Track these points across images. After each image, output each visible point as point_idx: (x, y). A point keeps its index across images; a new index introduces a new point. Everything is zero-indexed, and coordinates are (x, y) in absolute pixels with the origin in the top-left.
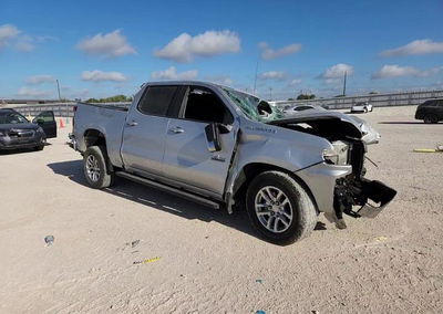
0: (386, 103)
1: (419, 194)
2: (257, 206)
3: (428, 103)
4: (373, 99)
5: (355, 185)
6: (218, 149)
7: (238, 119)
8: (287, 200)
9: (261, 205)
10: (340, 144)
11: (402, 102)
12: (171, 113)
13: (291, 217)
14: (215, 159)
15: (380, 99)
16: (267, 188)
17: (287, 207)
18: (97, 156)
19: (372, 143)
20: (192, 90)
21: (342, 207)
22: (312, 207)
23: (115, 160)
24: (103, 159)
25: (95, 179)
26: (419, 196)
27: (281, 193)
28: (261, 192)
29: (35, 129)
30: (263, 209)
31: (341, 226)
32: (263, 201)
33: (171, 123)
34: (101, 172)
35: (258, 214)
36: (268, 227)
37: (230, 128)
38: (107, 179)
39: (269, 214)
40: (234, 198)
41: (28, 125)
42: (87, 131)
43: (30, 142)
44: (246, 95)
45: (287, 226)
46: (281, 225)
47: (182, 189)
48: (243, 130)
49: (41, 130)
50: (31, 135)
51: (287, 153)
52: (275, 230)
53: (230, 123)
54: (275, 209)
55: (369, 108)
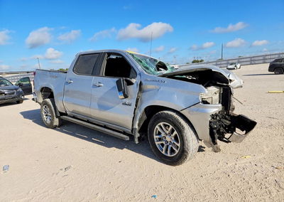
0: (249, 63)
1: (274, 122)
2: (155, 137)
3: (276, 61)
4: (240, 60)
5: (226, 119)
6: (126, 96)
7: (140, 74)
8: (175, 133)
9: (158, 137)
10: (213, 89)
11: (259, 62)
12: (95, 72)
13: (179, 145)
14: (125, 104)
15: (245, 60)
16: (161, 124)
17: (176, 137)
18: (49, 106)
19: (237, 87)
20: (109, 56)
21: (216, 136)
22: (194, 137)
23: (60, 108)
24: (53, 108)
25: (48, 122)
26: (274, 123)
27: (171, 127)
28: (157, 127)
29: (16, 89)
30: (160, 139)
31: (217, 150)
32: (159, 134)
33: (95, 79)
34: (52, 116)
35: (157, 143)
36: (163, 152)
37: (133, 81)
38: (56, 122)
39: (164, 143)
40: (139, 132)
41: (12, 87)
42: (43, 88)
43: (13, 98)
44: (147, 58)
45: (177, 151)
46: (172, 151)
47: (105, 127)
48: (143, 82)
49: (20, 90)
50: (13, 93)
51: (174, 97)
52: (169, 155)
53: (134, 78)
54: (168, 139)
55: (238, 66)
